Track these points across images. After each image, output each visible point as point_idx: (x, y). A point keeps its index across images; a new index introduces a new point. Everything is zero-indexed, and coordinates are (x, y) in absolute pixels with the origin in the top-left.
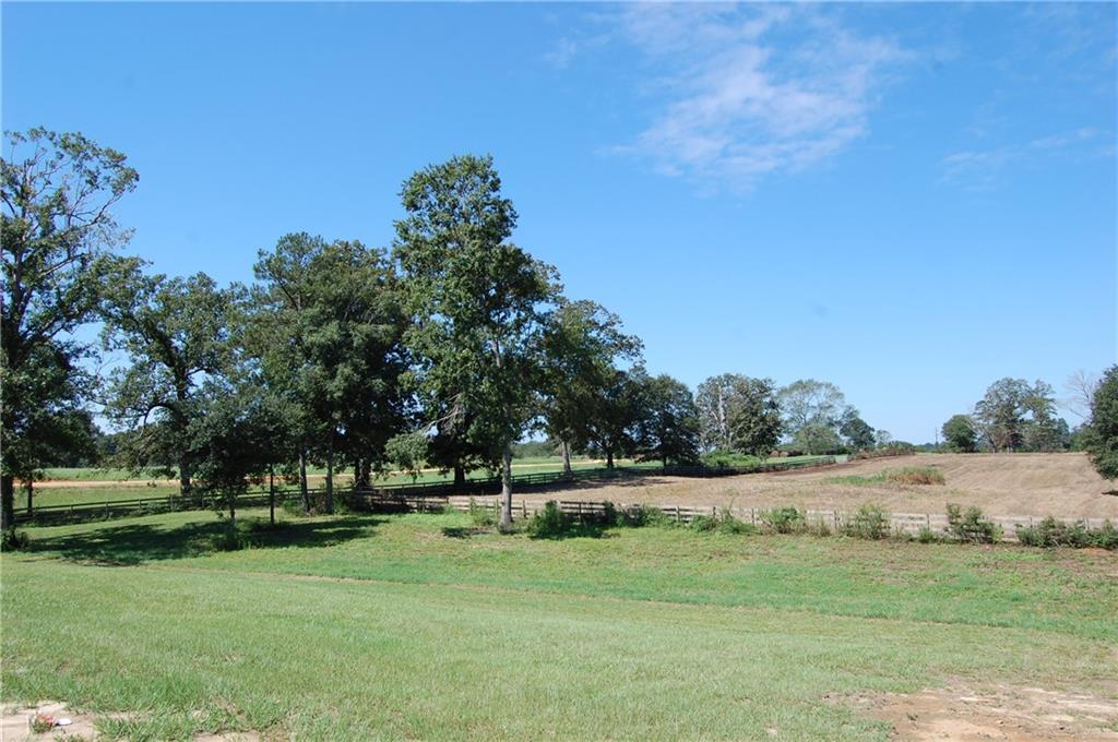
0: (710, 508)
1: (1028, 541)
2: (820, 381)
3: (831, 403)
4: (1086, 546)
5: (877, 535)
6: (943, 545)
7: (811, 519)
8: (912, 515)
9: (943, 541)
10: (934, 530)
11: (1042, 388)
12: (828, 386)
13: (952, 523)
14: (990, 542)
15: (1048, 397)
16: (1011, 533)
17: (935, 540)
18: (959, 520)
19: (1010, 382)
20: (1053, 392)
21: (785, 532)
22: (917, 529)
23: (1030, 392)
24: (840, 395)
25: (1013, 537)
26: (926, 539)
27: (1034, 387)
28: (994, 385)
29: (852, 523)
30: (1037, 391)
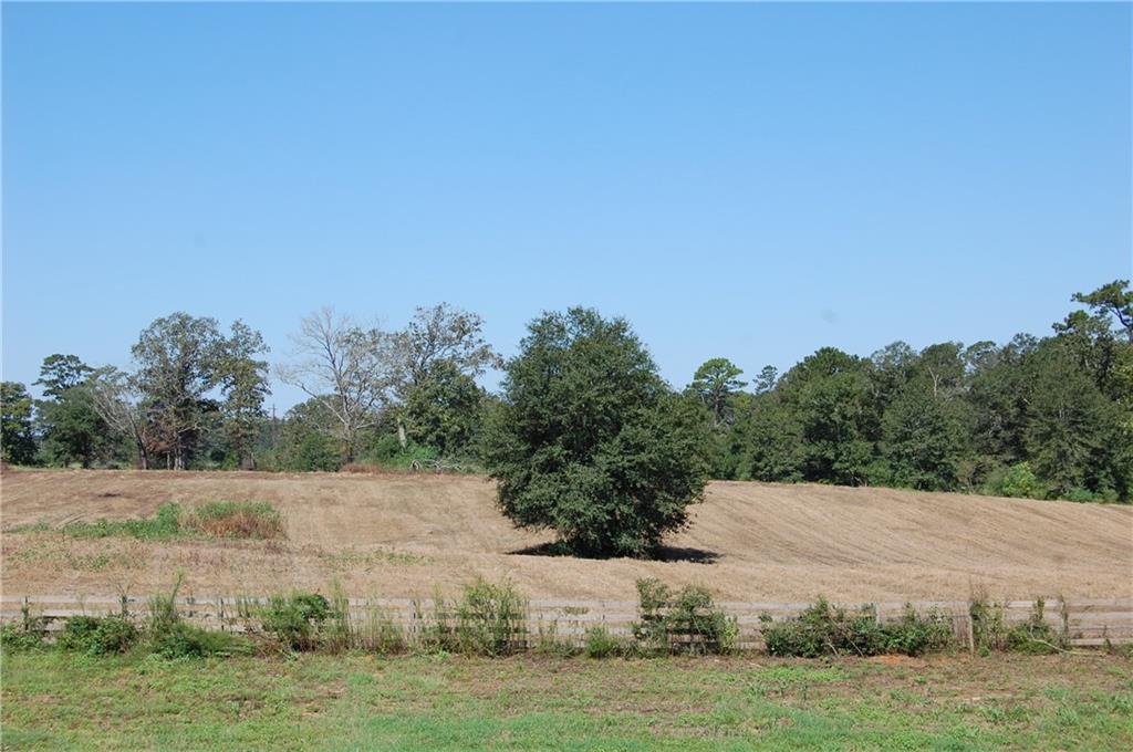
0: (116, 600)
1: (780, 646)
4: (882, 652)
5: (504, 646)
6: (635, 662)
7: (359, 619)
8: (572, 604)
10: (613, 631)
11: (245, 339)
13: (647, 618)
14: (720, 651)
15: (256, 357)
16: (751, 632)
17: (619, 653)
18: (664, 612)
19: (183, 324)
20: (265, 348)
21: (307, 648)
22: (581, 631)
23: (220, 346)
26: (602, 651)
27: (229, 336)
28: (153, 326)
29: (451, 623)
30: (235, 343)
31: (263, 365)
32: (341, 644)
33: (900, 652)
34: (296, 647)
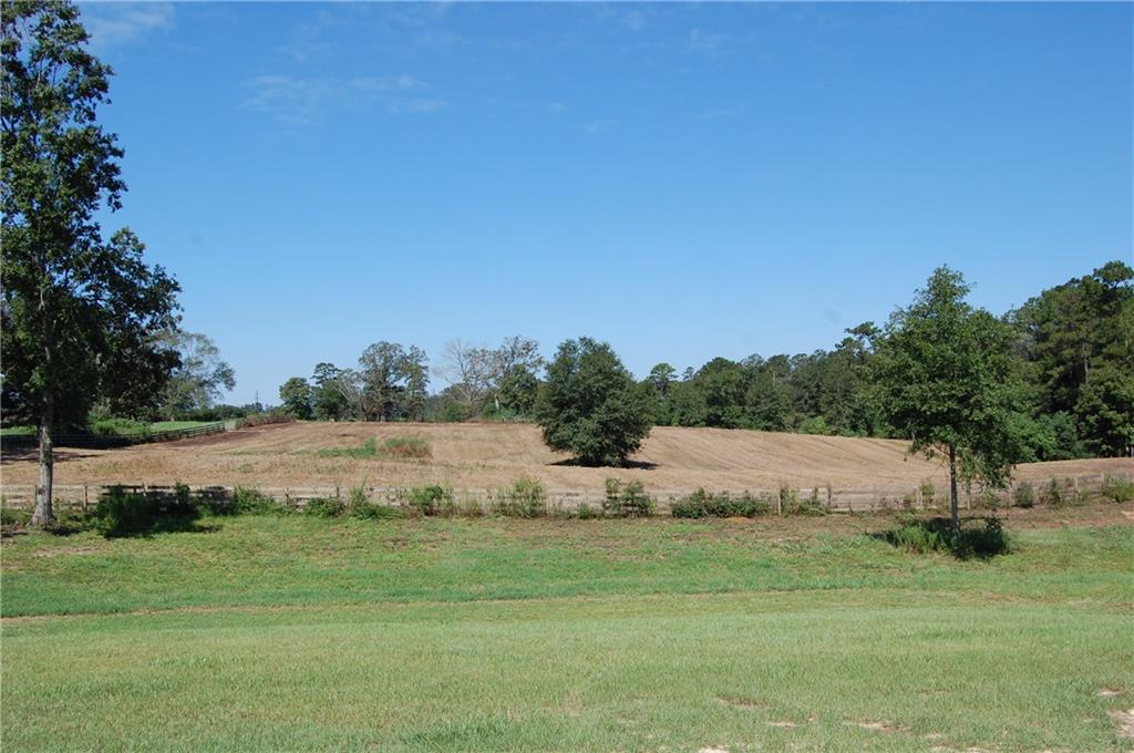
0: (333, 489)
1: (679, 513)
2: (191, 332)
3: (201, 359)
4: (732, 515)
5: (535, 513)
6: (603, 521)
8: (570, 491)
9: (603, 515)
10: (592, 505)
11: (417, 354)
12: (200, 338)
13: (609, 498)
14: (647, 515)
15: (421, 364)
16: (664, 505)
17: (595, 516)
18: (618, 495)
19: (385, 347)
20: (427, 359)
21: (432, 514)
22: (575, 505)
23: (404, 358)
24: (213, 350)
25: (665, 509)
26: (586, 515)
27: (409, 353)
28: (370, 348)
29: (507, 501)
30: (411, 357)
31: (426, 368)
32: (451, 511)
33: (742, 515)
34: (427, 514)
